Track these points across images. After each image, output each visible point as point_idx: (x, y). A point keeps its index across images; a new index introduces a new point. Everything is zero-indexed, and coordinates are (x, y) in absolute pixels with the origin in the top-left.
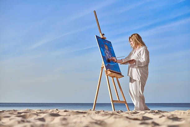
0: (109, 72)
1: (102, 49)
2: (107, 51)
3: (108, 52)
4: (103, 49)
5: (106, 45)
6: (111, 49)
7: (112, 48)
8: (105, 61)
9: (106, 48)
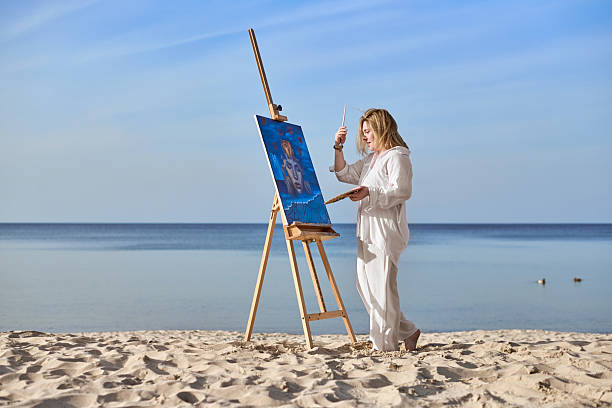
0: (297, 232)
1: (274, 157)
2: (291, 161)
3: (294, 164)
4: (278, 156)
5: (287, 140)
6: (300, 150)
7: (303, 147)
8: (284, 196)
9: (288, 149)
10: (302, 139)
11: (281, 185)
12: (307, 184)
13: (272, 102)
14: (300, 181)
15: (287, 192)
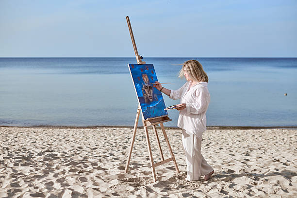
2: (147, 85)
4: (140, 84)
5: (145, 74)
7: (154, 76)
8: (143, 105)
9: (146, 79)
10: (153, 71)
11: (141, 99)
12: (156, 95)
13: (138, 55)
14: (152, 95)
15: (144, 103)
